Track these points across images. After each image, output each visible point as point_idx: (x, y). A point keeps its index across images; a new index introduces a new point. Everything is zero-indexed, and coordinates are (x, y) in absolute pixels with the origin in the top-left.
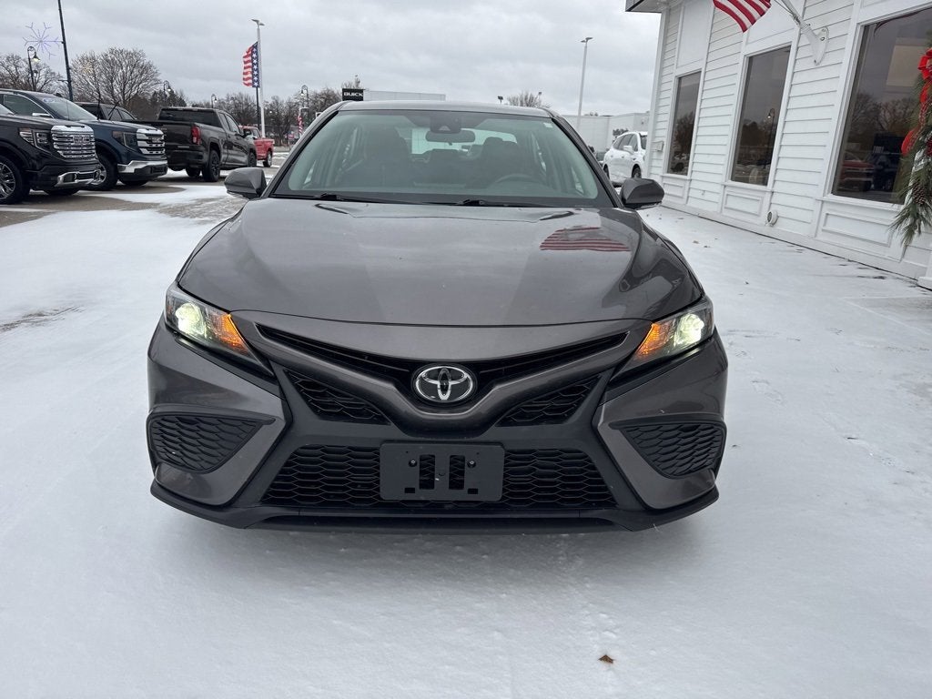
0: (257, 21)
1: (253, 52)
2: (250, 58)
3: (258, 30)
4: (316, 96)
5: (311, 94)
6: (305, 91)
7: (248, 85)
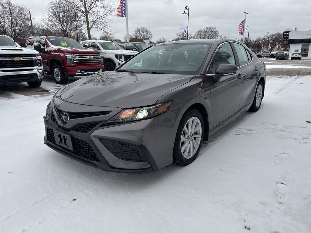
0: (245, 13)
1: (242, 23)
2: (241, 25)
3: (246, 15)
4: (273, 35)
5: (271, 35)
6: (268, 34)
7: (240, 34)
